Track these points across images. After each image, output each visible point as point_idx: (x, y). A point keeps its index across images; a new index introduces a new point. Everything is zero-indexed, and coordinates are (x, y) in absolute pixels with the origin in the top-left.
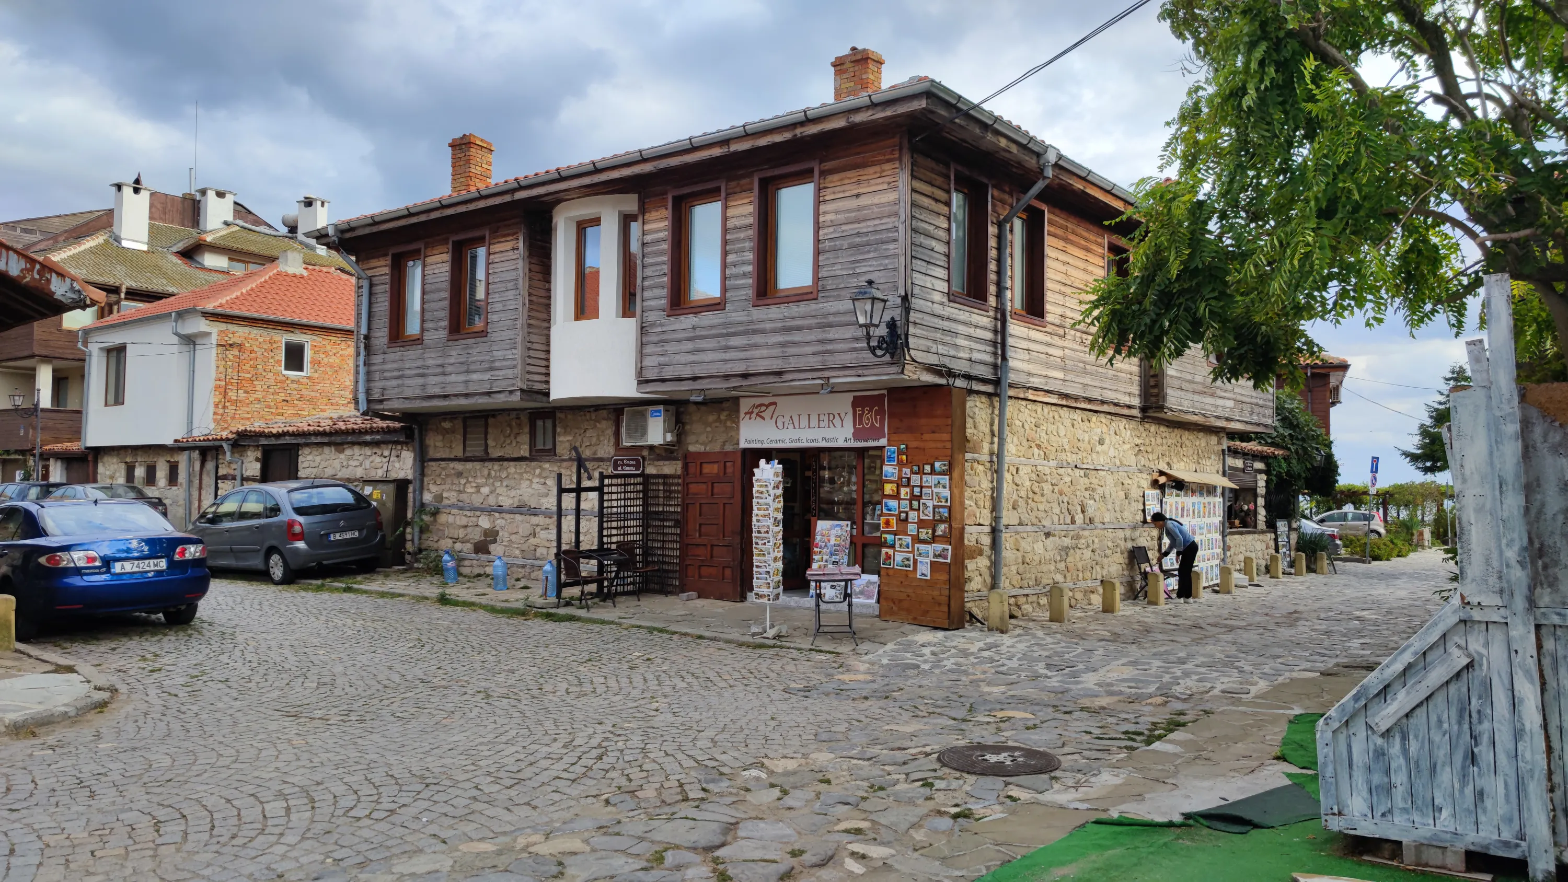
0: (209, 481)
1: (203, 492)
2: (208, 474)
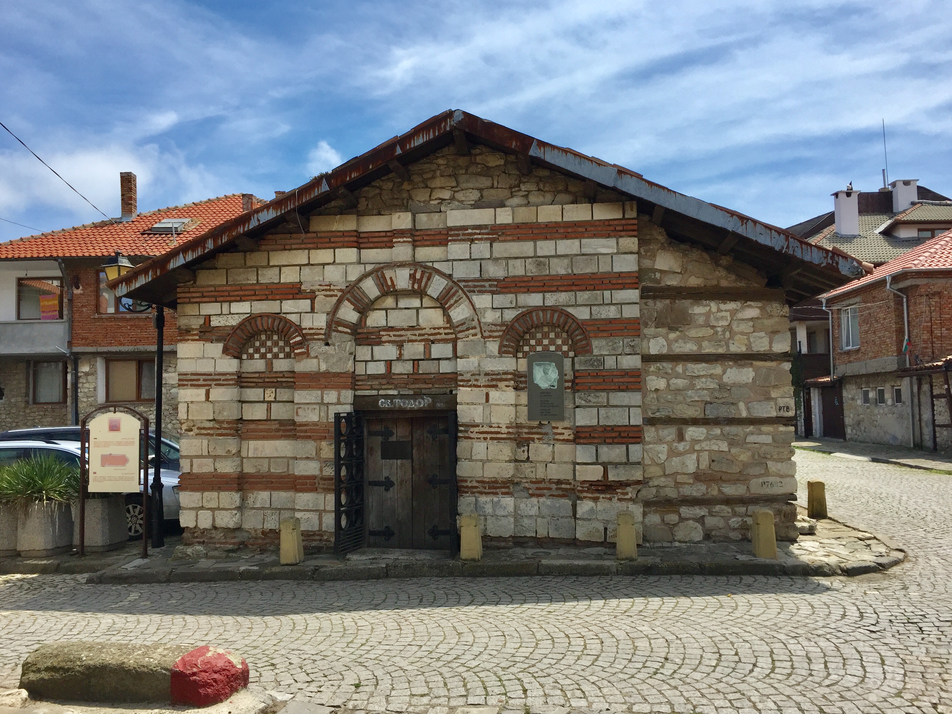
0: (925, 399)
1: (922, 408)
2: (925, 394)
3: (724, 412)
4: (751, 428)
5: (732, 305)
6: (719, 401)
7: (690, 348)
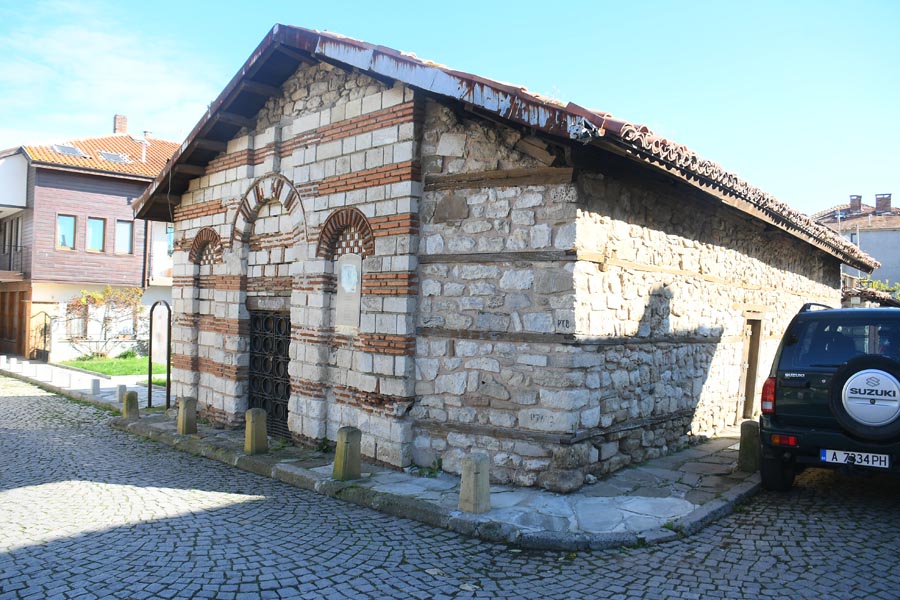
3: (496, 324)
4: (524, 346)
5: (511, 192)
6: (493, 311)
7: (465, 246)
